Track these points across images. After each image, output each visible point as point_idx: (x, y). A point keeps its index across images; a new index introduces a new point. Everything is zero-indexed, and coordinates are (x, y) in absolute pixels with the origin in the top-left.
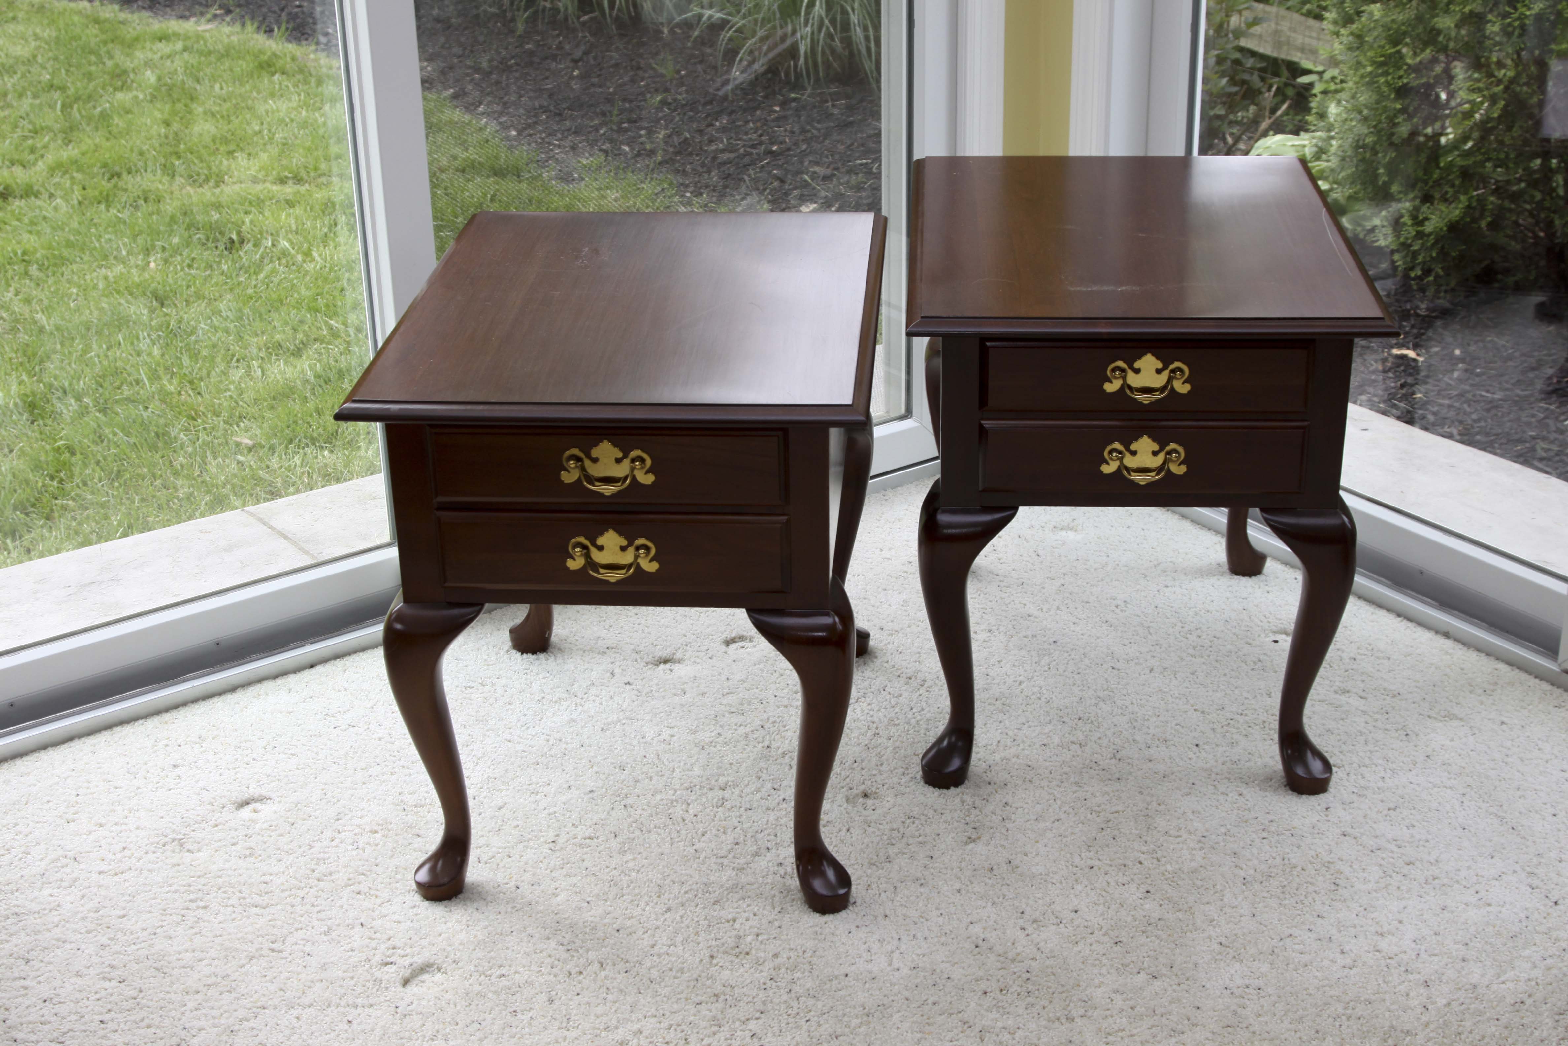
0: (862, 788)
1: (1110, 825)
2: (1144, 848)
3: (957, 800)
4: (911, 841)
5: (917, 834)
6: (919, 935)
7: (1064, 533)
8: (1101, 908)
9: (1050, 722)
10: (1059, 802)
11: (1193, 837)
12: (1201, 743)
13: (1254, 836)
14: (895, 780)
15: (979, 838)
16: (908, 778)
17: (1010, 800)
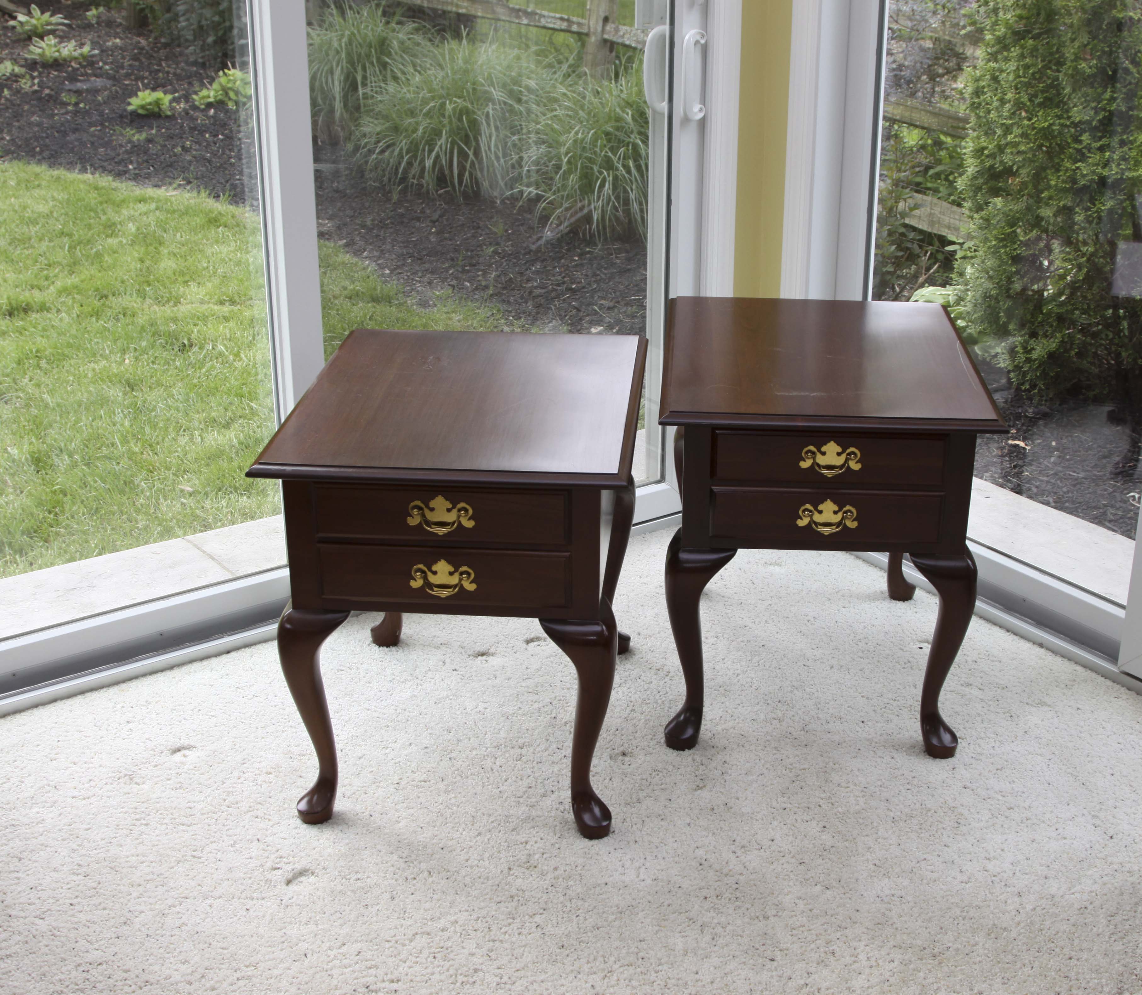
0: (621, 749)
1: (799, 778)
2: (823, 796)
3: (690, 759)
4: (655, 788)
5: (660, 783)
6: (659, 856)
7: (772, 567)
8: (791, 838)
9: (758, 703)
10: (763, 762)
11: (858, 788)
12: (865, 721)
13: (901, 787)
14: (646, 743)
15: (705, 786)
16: (655, 742)
17: (727, 758)
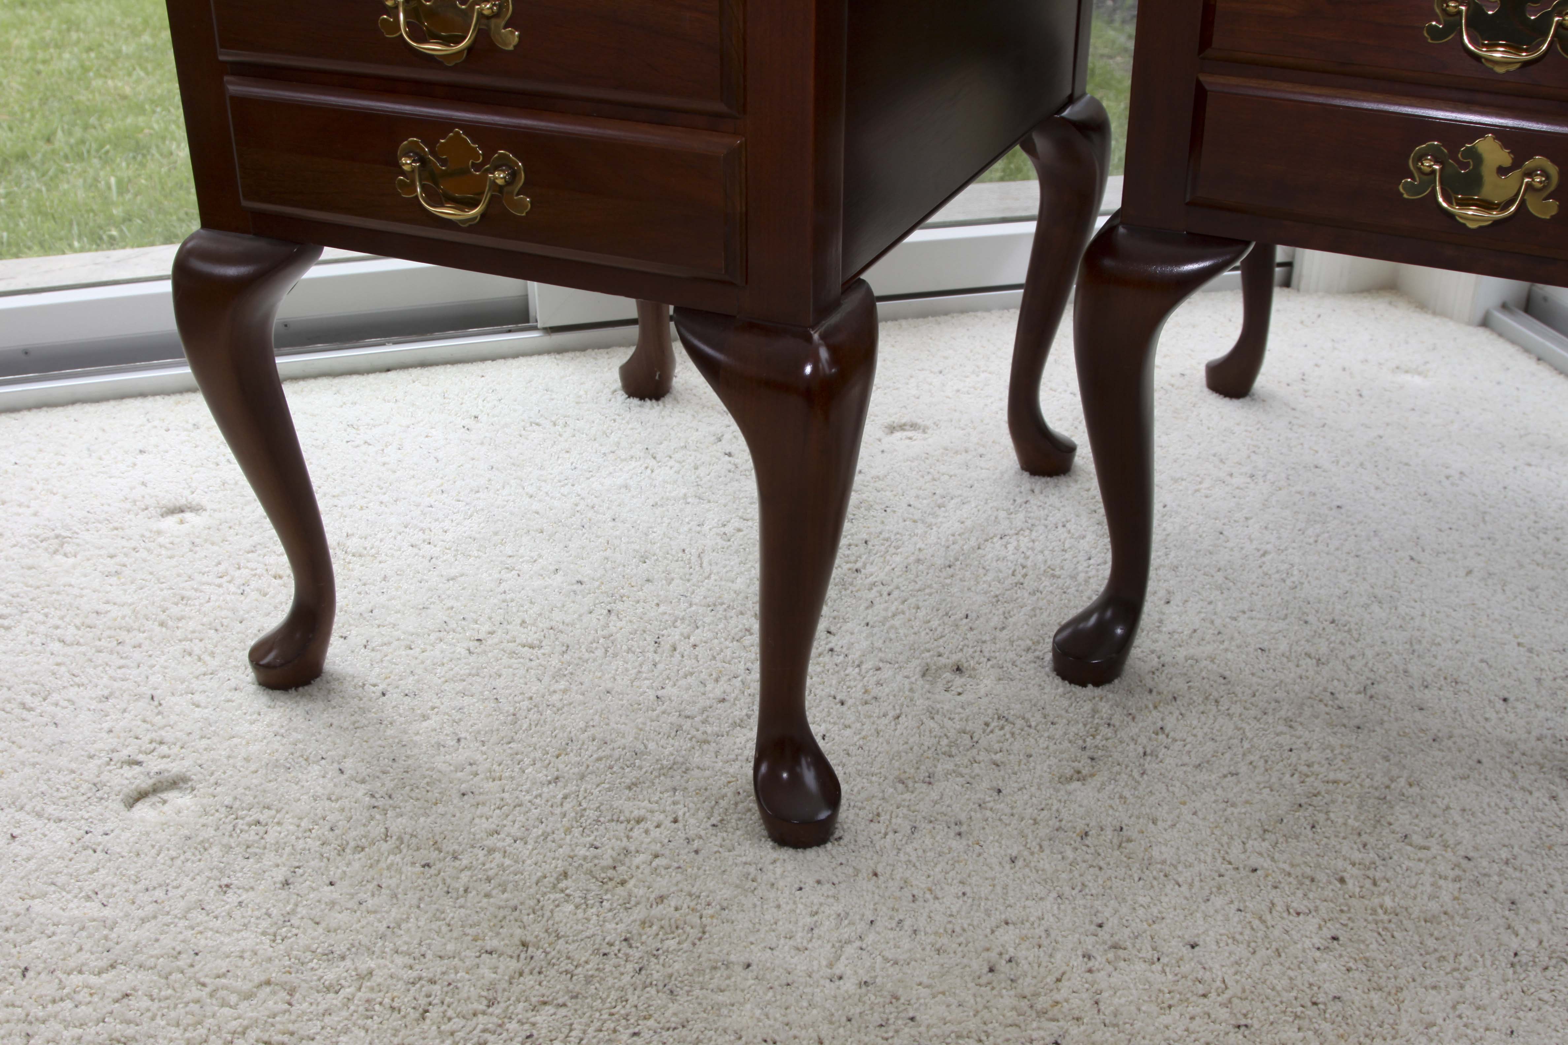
0: (955, 658)
1: (1315, 801)
2: (1357, 856)
3: (1088, 707)
4: (983, 756)
5: (997, 747)
6: (907, 924)
7: (1408, 377)
8: (1241, 951)
9: (1286, 616)
10: (1246, 745)
11: (1449, 854)
12: (1512, 698)
13: (1556, 876)
14: (1011, 655)
15: (1092, 775)
16: (1030, 656)
17: (1170, 723)
